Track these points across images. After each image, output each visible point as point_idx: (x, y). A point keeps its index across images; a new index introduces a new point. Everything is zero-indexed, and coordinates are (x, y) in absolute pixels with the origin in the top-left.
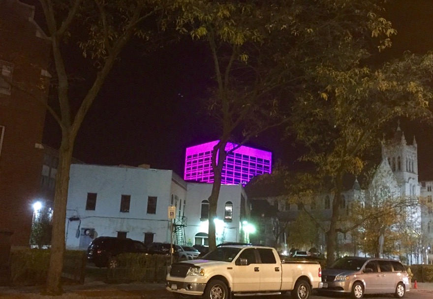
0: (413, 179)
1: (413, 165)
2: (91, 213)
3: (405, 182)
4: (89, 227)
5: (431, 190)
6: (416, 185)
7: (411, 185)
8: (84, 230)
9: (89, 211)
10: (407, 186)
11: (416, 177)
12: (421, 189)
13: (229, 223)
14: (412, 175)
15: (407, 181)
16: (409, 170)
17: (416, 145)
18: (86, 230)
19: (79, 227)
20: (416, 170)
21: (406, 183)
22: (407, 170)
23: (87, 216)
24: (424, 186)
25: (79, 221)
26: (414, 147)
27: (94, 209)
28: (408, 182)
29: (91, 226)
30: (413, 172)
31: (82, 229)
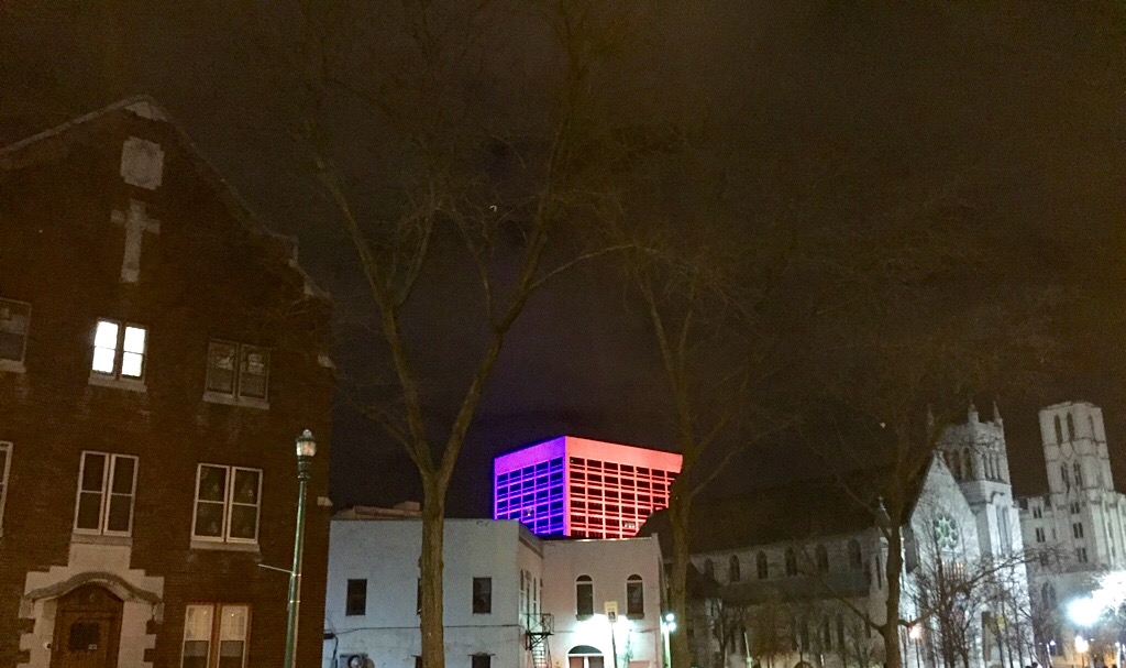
0: (1002, 494)
1: (998, 465)
2: (356, 621)
3: (984, 502)
4: (355, 653)
5: (1041, 516)
6: (1009, 507)
7: (998, 507)
8: (346, 660)
9: (353, 617)
10: (991, 511)
11: (1008, 488)
12: (1020, 513)
13: (638, 621)
14: (998, 487)
15: (988, 499)
16: (990, 475)
17: (1000, 421)
18: (352, 658)
19: (335, 652)
20: (1006, 475)
21: (988, 505)
22: (986, 475)
23: (350, 627)
24: (1023, 506)
25: (334, 640)
26: (997, 425)
27: (363, 613)
28: (991, 502)
29: (359, 650)
30: (1000, 480)
31: (342, 656)
